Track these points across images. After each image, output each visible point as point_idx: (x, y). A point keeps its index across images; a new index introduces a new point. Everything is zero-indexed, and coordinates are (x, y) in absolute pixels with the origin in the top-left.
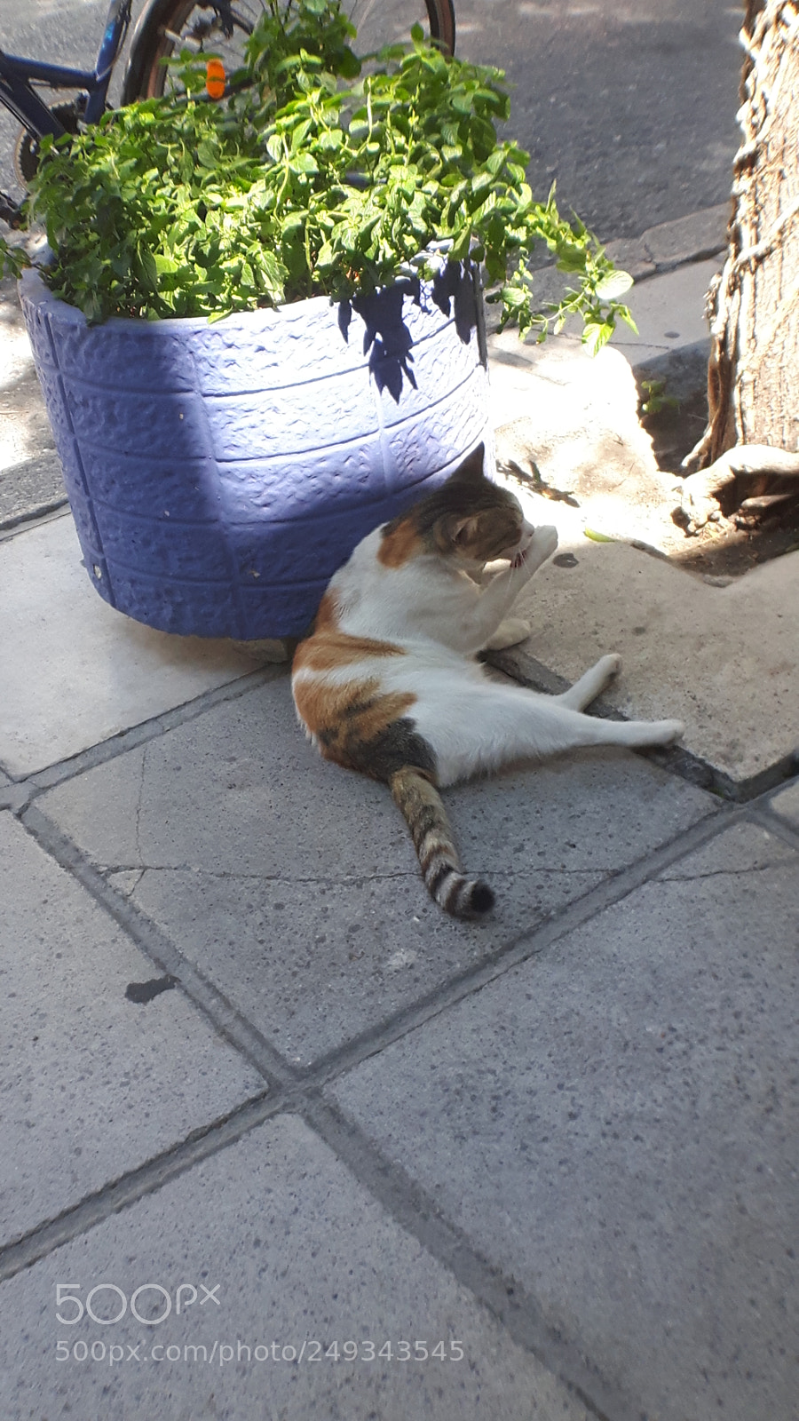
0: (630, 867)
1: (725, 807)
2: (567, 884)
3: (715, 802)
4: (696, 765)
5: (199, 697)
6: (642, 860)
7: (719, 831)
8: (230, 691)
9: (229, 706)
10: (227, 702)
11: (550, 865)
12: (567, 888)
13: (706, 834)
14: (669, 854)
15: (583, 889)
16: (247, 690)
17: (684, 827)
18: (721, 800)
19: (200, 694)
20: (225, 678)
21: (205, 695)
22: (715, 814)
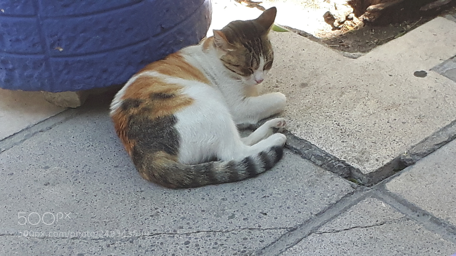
0: (301, 225)
1: (359, 189)
2: (262, 237)
3: (352, 186)
4: (341, 164)
5: (23, 130)
6: (308, 221)
7: (355, 203)
8: (44, 126)
9: (44, 135)
10: (41, 133)
11: (252, 226)
12: (262, 239)
13: (347, 205)
14: (325, 217)
15: (272, 240)
16: (55, 125)
17: (334, 201)
18: (355, 185)
19: (24, 128)
20: (41, 117)
21: (27, 129)
22: (353, 193)
